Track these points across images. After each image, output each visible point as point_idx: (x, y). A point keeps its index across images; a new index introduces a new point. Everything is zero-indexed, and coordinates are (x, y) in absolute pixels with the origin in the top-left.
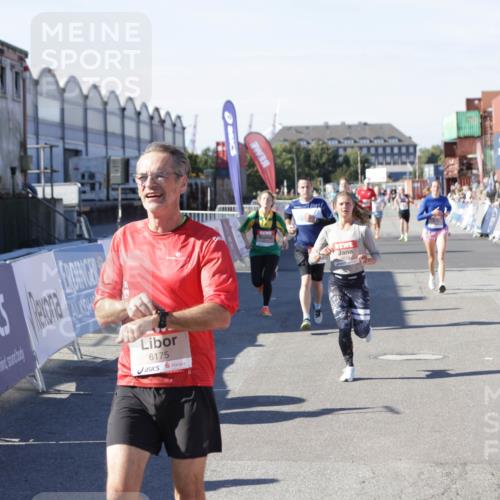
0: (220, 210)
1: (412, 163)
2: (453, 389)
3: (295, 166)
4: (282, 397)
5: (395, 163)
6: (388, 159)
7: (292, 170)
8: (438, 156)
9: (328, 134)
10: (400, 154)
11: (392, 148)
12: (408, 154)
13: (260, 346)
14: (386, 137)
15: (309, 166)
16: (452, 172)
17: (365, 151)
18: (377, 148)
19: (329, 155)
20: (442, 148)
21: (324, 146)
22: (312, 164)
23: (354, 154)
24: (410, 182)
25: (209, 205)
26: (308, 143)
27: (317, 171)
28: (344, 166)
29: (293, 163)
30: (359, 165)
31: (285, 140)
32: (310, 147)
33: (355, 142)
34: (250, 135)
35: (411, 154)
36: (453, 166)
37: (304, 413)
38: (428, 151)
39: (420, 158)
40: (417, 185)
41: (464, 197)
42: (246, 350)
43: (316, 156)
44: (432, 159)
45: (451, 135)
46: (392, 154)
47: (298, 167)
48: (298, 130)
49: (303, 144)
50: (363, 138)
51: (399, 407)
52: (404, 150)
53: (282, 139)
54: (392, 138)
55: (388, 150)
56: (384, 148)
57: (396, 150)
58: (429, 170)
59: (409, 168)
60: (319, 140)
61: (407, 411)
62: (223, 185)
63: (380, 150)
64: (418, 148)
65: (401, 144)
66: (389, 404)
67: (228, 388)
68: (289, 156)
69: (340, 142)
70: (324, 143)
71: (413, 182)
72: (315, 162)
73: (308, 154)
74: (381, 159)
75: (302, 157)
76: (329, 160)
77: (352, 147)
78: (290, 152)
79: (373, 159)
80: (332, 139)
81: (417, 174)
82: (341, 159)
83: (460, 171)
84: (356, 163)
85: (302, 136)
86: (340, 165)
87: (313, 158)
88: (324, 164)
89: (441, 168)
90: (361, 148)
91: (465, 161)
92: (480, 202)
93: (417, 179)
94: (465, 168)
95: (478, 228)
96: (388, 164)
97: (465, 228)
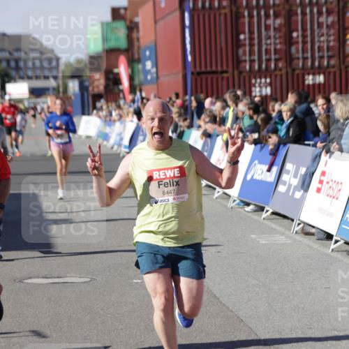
1: (55, 78)
2: (102, 312)
5: (37, 78)
16: (98, 87)
17: (4, 64)
18: (17, 61)
20: (87, 61)
24: (54, 99)
36: (99, 81)
38: (71, 65)
41: (111, 115)
50: (2, 50)
59: (52, 83)
63: (21, 64)
74: (22, 73)
79: (13, 73)
81: (61, 90)
83: (106, 87)
89: (86, 84)
91: (111, 76)
92: (128, 119)
93: (61, 95)
94: (111, 83)
95: (125, 147)
96: (29, 78)
97: (112, 148)
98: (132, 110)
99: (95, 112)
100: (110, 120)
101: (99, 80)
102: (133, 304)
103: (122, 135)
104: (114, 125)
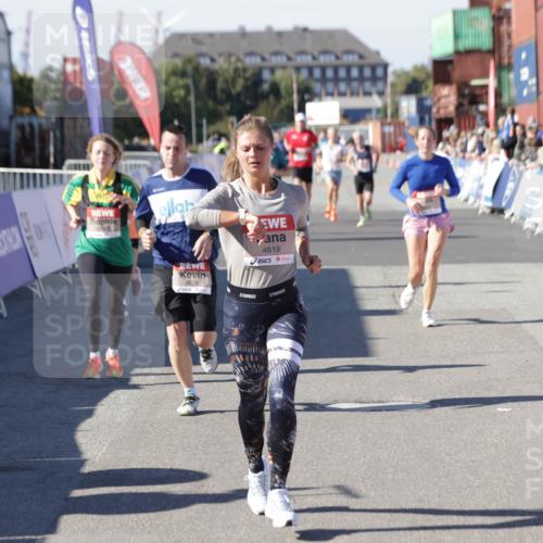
0: (70, 168)
1: (381, 94)
2: (447, 458)
3: (192, 98)
4: (172, 470)
5: (352, 94)
6: (343, 87)
7: (187, 105)
8: (423, 82)
9: (244, 46)
10: (361, 79)
11: (348, 69)
12: (374, 79)
13: (136, 387)
14: (339, 51)
15: (215, 99)
16: (446, 107)
17: (304, 74)
18: (323, 69)
19: (246, 79)
20: (430, 68)
21: (239, 65)
22: (220, 95)
23: (288, 79)
24: (378, 125)
25: (52, 160)
26: (213, 60)
27: (228, 107)
28: (272, 98)
29: (188, 92)
30: (295, 97)
31: (176, 55)
32: (216, 66)
33: (289, 58)
34: (119, 46)
35: (380, 79)
36: (447, 98)
37: (208, 495)
38: (406, 74)
39: (393, 85)
40: (389, 129)
42: (113, 395)
43: (226, 81)
44: (413, 87)
45: (444, 47)
46: (349, 79)
47: (197, 98)
48: (196, 39)
49: (205, 62)
50: (302, 53)
51: (360, 487)
52: (367, 72)
53: (169, 54)
54: (349, 52)
55: (342, 73)
56: (336, 69)
57: (355, 73)
58: (408, 106)
59: (375, 102)
60: (230, 55)
61: (372, 494)
62: (75, 128)
63: (330, 73)
64: (390, 70)
65: (362, 62)
66: (342, 482)
67: (84, 456)
68: (181, 82)
69: (263, 59)
70: (239, 60)
71: (383, 125)
72: (223, 91)
73: (212, 78)
74: (330, 86)
75: (203, 82)
76: (246, 88)
77: (284, 68)
78: (183, 74)
79: (317, 87)
80: (251, 54)
81: (389, 112)
82: (266, 87)
83: (459, 106)
84: (291, 94)
85: (204, 49)
86: (265, 96)
87: (220, 85)
88: (239, 94)
89: (428, 102)
90: (298, 69)
91: (467, 91)
92: (491, 157)
93: (389, 120)
94: (466, 102)
95: (486, 199)
96: (342, 94)
97: (466, 200)
98: (497, 142)
99: (441, 145)
100: (464, 157)
101: (447, 96)
102: (496, 446)
103: (482, 182)
104: (470, 165)
